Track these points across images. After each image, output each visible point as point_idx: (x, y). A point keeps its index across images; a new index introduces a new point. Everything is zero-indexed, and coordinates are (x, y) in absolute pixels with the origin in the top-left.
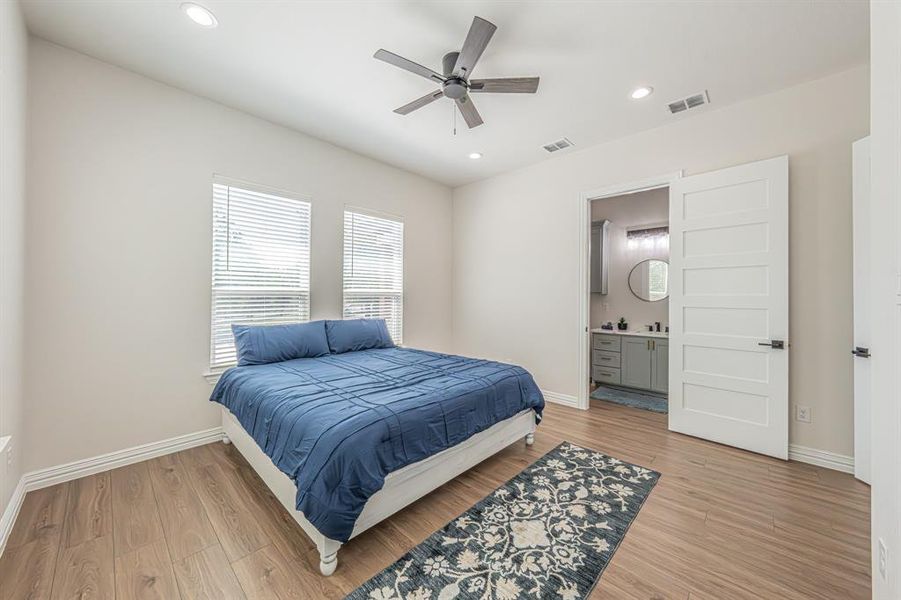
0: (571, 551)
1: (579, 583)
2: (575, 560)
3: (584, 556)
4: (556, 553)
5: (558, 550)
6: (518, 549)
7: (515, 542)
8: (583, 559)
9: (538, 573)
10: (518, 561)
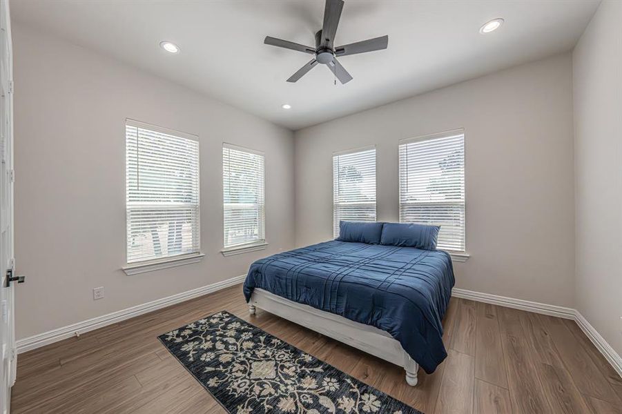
0: (243, 389)
1: (217, 388)
2: (235, 390)
3: (236, 396)
4: (244, 381)
5: (246, 383)
6: (251, 364)
7: (255, 363)
8: (235, 395)
9: (231, 370)
10: (242, 363)
